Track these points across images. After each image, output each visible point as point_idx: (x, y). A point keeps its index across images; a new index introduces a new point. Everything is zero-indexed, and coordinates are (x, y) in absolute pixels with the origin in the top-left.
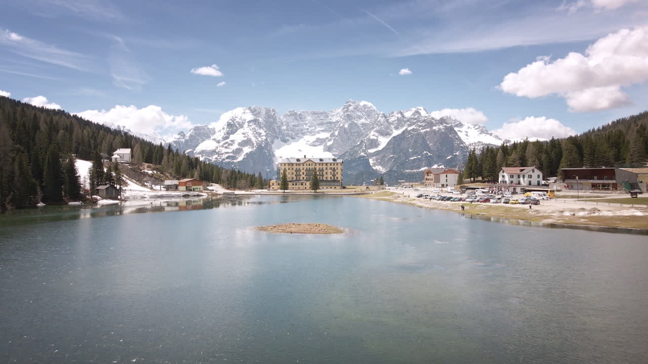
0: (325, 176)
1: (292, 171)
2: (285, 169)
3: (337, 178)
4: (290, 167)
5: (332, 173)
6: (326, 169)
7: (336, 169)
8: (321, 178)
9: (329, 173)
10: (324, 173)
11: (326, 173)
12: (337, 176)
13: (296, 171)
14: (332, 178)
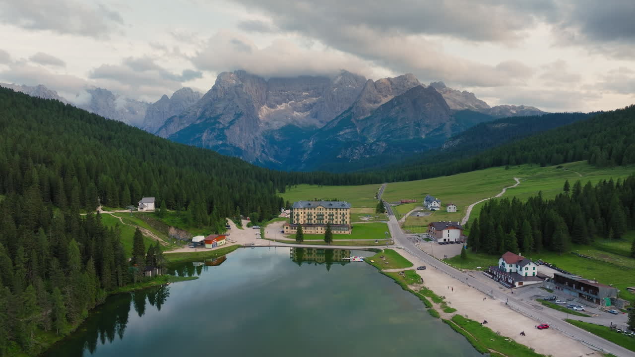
0: (335, 220)
1: (304, 215)
2: (298, 213)
3: (346, 222)
4: (302, 211)
5: (342, 218)
6: (336, 213)
7: (345, 214)
8: (331, 222)
9: (339, 218)
10: (334, 217)
11: (336, 217)
12: (346, 220)
13: (308, 215)
14: (342, 223)
